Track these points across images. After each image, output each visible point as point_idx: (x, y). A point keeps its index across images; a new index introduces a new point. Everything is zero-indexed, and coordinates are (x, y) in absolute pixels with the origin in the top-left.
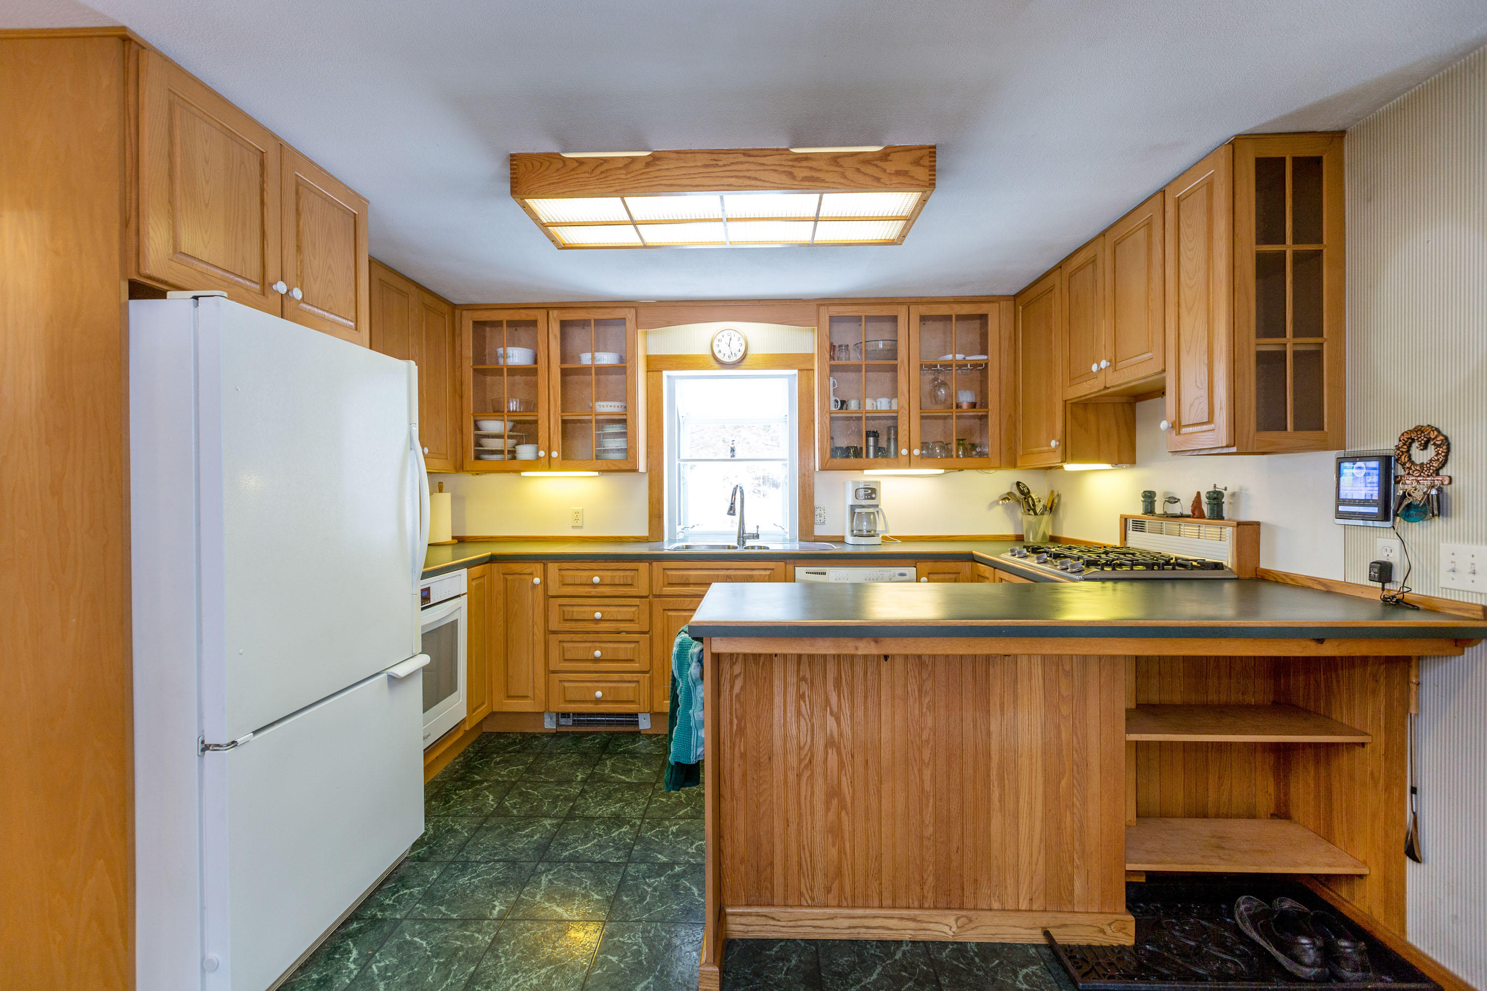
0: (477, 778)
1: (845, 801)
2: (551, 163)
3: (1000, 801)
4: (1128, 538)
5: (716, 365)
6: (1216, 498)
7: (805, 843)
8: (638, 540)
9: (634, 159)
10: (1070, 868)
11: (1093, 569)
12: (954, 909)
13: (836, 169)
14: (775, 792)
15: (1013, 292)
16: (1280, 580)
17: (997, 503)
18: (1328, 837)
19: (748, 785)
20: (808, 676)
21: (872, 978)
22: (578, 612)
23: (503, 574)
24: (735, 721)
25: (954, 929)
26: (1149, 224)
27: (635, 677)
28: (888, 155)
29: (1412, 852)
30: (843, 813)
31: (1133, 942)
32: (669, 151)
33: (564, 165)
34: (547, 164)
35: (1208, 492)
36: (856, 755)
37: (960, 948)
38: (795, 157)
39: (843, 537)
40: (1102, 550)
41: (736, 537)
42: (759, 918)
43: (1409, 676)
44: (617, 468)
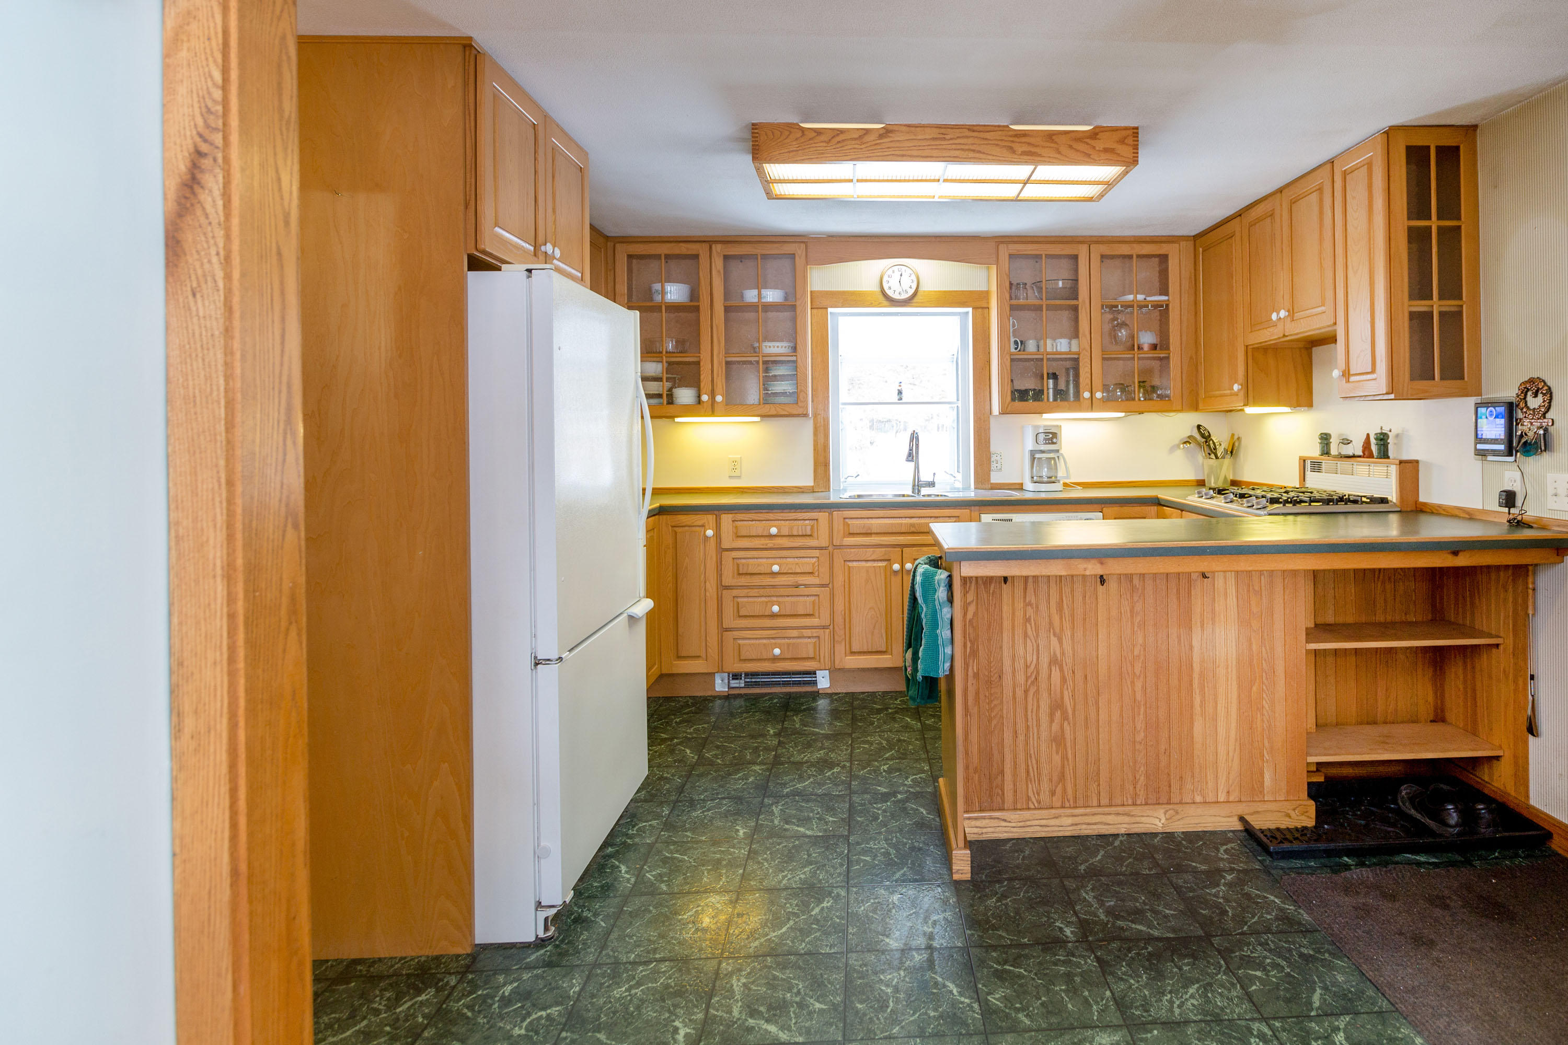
0: (664, 736)
1: (1067, 713)
2: (791, 132)
3: (1201, 707)
4: (1306, 479)
5: (886, 303)
6: (1383, 439)
7: (1032, 752)
8: (801, 490)
9: (867, 131)
10: (1260, 763)
11: (1276, 506)
12: (1163, 804)
13: (1052, 145)
14: (1005, 707)
15: (1193, 234)
16: (1434, 511)
17: (1178, 446)
18: (1475, 733)
19: (981, 702)
20: (1033, 601)
21: (1097, 859)
22: (753, 565)
23: (673, 527)
24: (969, 645)
25: (1163, 821)
26: (1320, 190)
27: (815, 632)
28: (1097, 134)
29: (1532, 729)
30: (1066, 724)
31: (1314, 823)
32: (901, 125)
33: (803, 134)
34: (787, 133)
35: (1376, 434)
36: (1076, 671)
37: (1169, 836)
38: (1015, 133)
39: (1022, 484)
40: (1283, 490)
41: (911, 487)
42: (992, 820)
43: (1527, 583)
44: (786, 413)
